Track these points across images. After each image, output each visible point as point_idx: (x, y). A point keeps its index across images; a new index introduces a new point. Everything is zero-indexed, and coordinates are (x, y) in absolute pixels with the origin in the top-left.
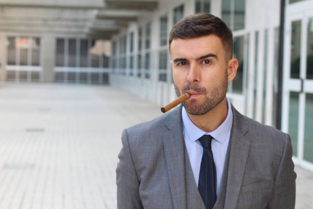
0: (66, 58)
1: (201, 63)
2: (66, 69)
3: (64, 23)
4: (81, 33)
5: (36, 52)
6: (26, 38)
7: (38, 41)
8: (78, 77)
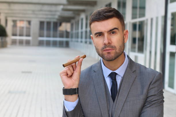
0: (45, 32)
1: (110, 33)
2: (45, 39)
3: (44, 13)
4: (54, 18)
5: (29, 29)
6: (23, 21)
7: (29, 22)
8: (51, 43)
